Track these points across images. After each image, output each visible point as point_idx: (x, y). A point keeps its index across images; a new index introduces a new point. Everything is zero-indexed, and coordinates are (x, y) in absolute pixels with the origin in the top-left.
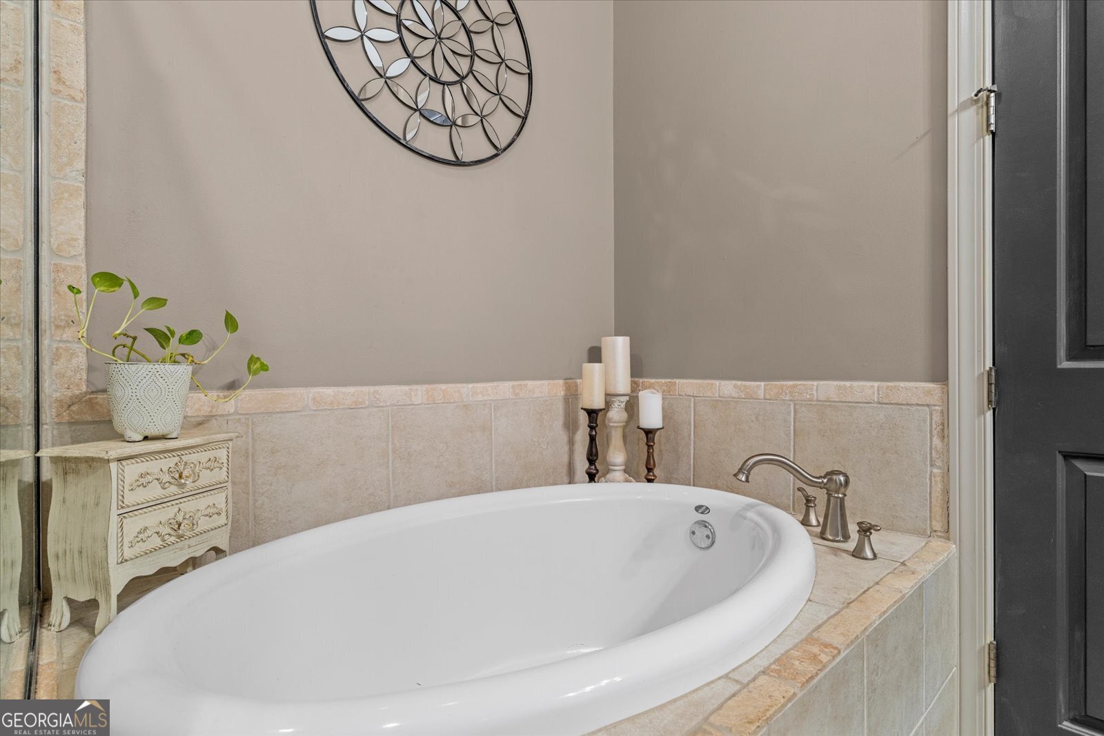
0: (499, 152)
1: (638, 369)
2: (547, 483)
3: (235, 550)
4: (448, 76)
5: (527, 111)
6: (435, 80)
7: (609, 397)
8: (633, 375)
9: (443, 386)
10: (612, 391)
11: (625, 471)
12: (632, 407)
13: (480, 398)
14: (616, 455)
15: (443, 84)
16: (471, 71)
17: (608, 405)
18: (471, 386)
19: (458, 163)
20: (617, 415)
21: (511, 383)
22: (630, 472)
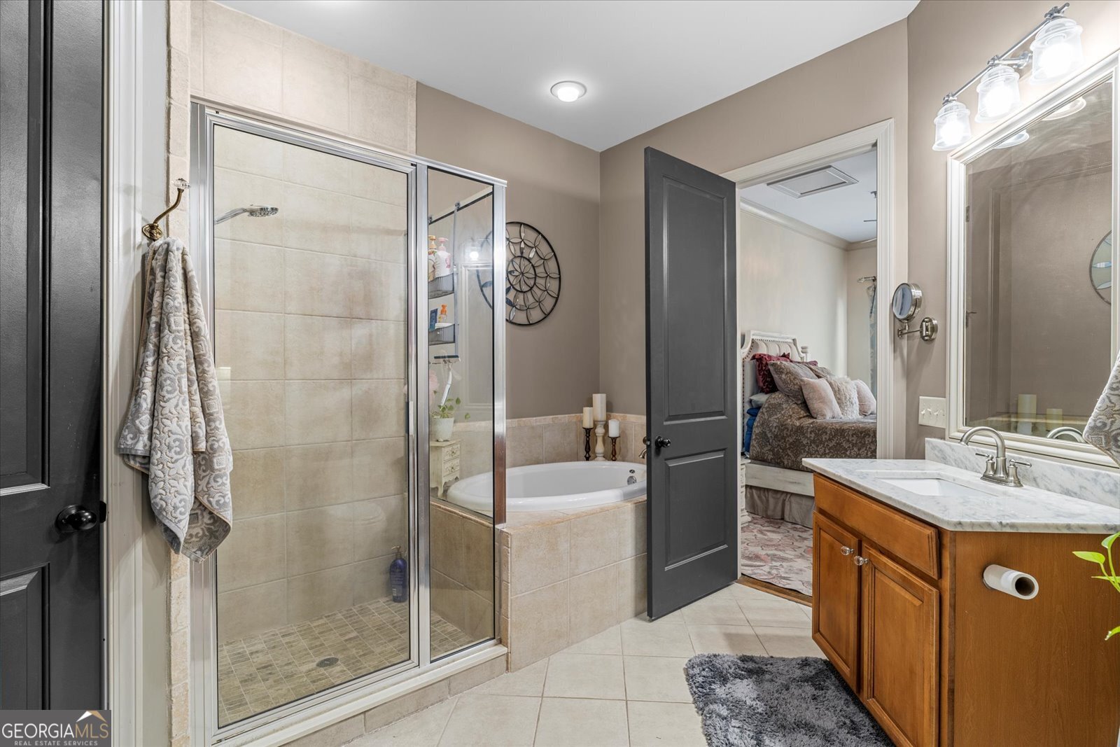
0: (547, 316)
1: (610, 408)
2: (567, 461)
3: (462, 478)
4: (525, 288)
5: (558, 296)
6: (521, 292)
7: (595, 423)
8: (607, 411)
9: (524, 419)
10: (596, 419)
11: (604, 457)
12: (606, 427)
13: (538, 424)
14: (600, 448)
15: (524, 292)
16: (535, 284)
17: (595, 426)
18: (534, 418)
19: (530, 324)
20: (600, 431)
21: (551, 417)
22: (606, 457)
